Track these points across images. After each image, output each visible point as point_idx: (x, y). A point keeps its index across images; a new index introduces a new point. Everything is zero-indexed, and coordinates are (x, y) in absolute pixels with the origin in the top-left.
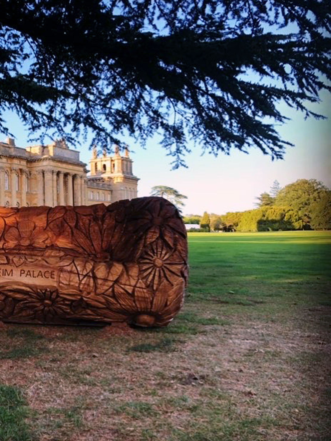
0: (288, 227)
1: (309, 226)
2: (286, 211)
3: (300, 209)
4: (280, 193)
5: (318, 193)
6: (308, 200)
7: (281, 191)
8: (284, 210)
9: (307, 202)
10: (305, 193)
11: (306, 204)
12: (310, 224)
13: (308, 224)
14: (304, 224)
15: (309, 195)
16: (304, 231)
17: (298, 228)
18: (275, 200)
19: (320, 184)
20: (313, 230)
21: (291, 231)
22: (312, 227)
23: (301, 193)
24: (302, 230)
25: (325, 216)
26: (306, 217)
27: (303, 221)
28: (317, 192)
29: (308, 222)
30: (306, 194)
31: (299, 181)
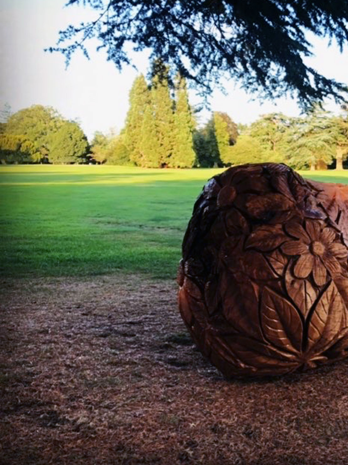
0: (24, 160)
1: (47, 159)
2: (22, 141)
3: (36, 140)
4: (12, 118)
5: (55, 122)
6: (45, 129)
7: (14, 115)
8: (20, 140)
9: (44, 131)
10: (40, 121)
11: (43, 134)
12: (49, 157)
13: (46, 157)
14: (42, 157)
15: (45, 123)
16: (41, 165)
17: (35, 161)
18: (6, 126)
19: (57, 112)
20: (51, 163)
21: (28, 165)
22: (50, 161)
23: (36, 121)
24: (40, 163)
25: (64, 148)
26: (44, 149)
27: (41, 154)
28: (53, 120)
29: (47, 155)
30: (42, 122)
31: (34, 107)
